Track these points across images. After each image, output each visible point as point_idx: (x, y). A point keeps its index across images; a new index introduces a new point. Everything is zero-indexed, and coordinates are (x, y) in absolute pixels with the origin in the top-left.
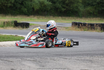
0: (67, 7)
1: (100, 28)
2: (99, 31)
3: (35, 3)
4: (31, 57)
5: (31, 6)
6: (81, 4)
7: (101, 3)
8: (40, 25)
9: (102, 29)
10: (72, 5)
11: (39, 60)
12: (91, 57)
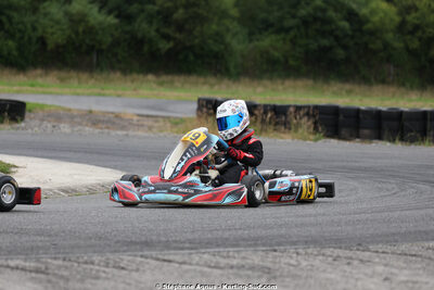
0: (178, 35)
1: (310, 123)
2: (306, 134)
3: (52, 20)
4: (27, 252)
5: (34, 29)
6: (235, 24)
7: (316, 19)
8: (70, 110)
9: (320, 129)
10: (198, 29)
11: (59, 267)
12: (271, 254)
